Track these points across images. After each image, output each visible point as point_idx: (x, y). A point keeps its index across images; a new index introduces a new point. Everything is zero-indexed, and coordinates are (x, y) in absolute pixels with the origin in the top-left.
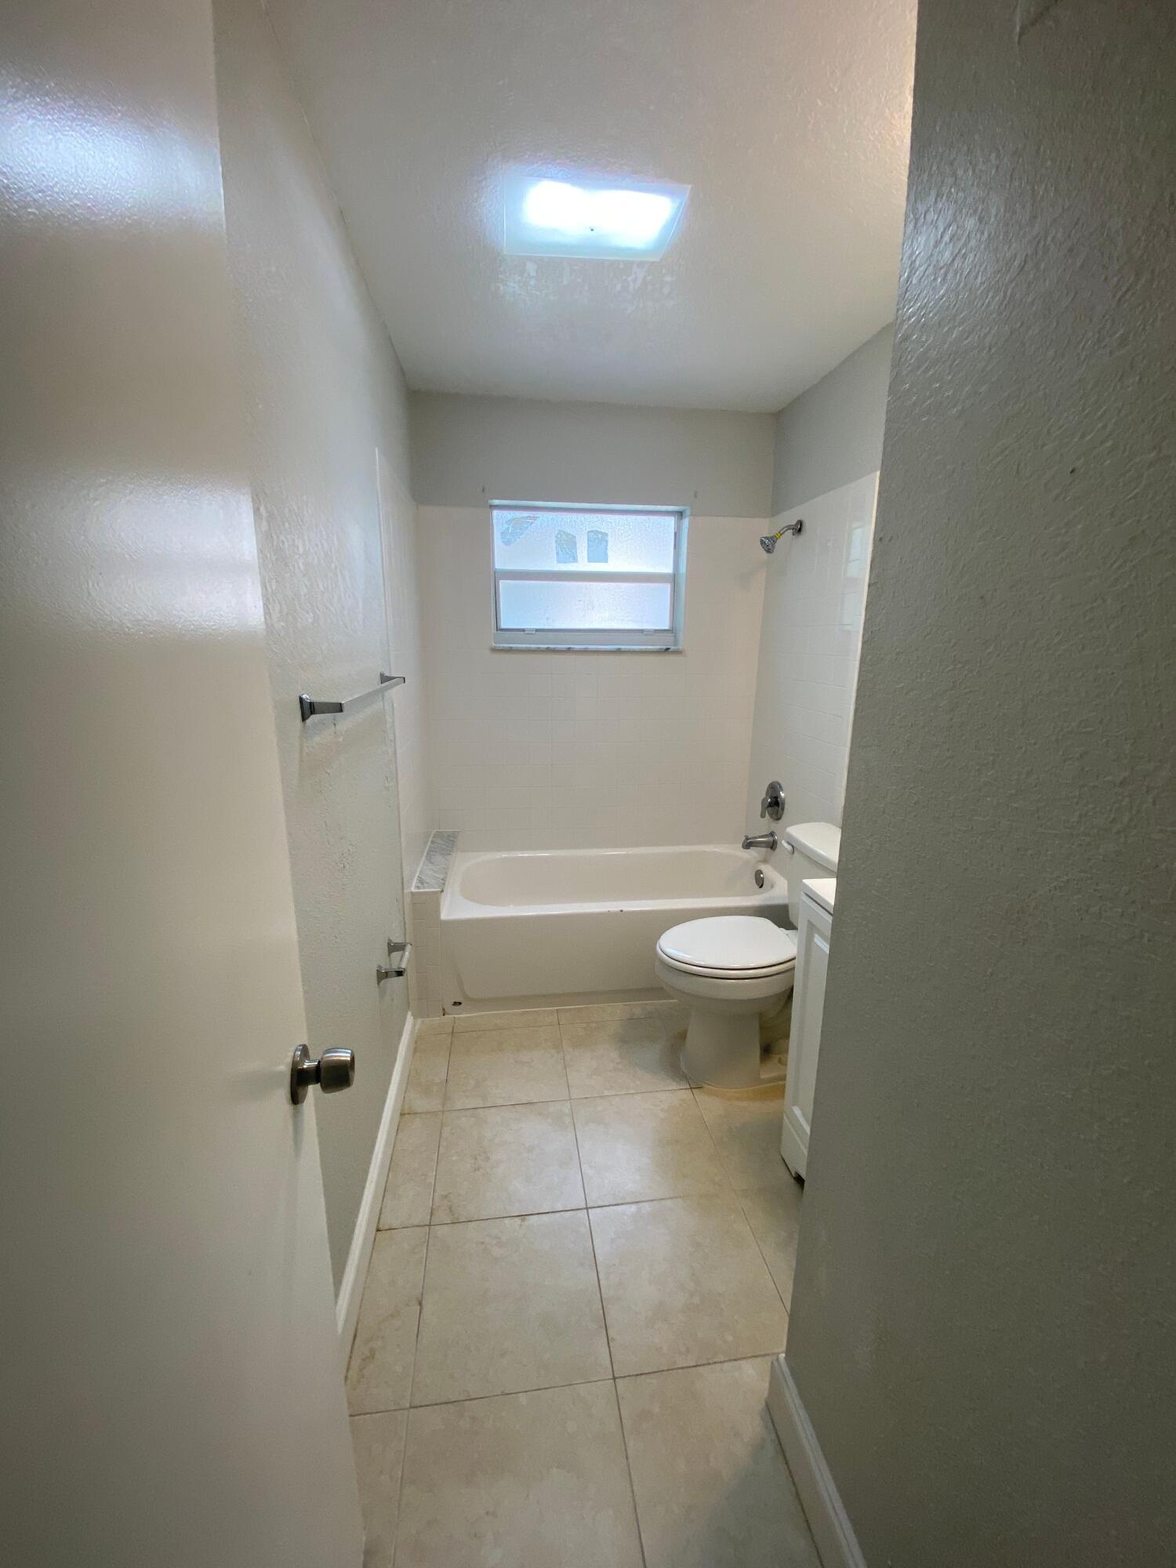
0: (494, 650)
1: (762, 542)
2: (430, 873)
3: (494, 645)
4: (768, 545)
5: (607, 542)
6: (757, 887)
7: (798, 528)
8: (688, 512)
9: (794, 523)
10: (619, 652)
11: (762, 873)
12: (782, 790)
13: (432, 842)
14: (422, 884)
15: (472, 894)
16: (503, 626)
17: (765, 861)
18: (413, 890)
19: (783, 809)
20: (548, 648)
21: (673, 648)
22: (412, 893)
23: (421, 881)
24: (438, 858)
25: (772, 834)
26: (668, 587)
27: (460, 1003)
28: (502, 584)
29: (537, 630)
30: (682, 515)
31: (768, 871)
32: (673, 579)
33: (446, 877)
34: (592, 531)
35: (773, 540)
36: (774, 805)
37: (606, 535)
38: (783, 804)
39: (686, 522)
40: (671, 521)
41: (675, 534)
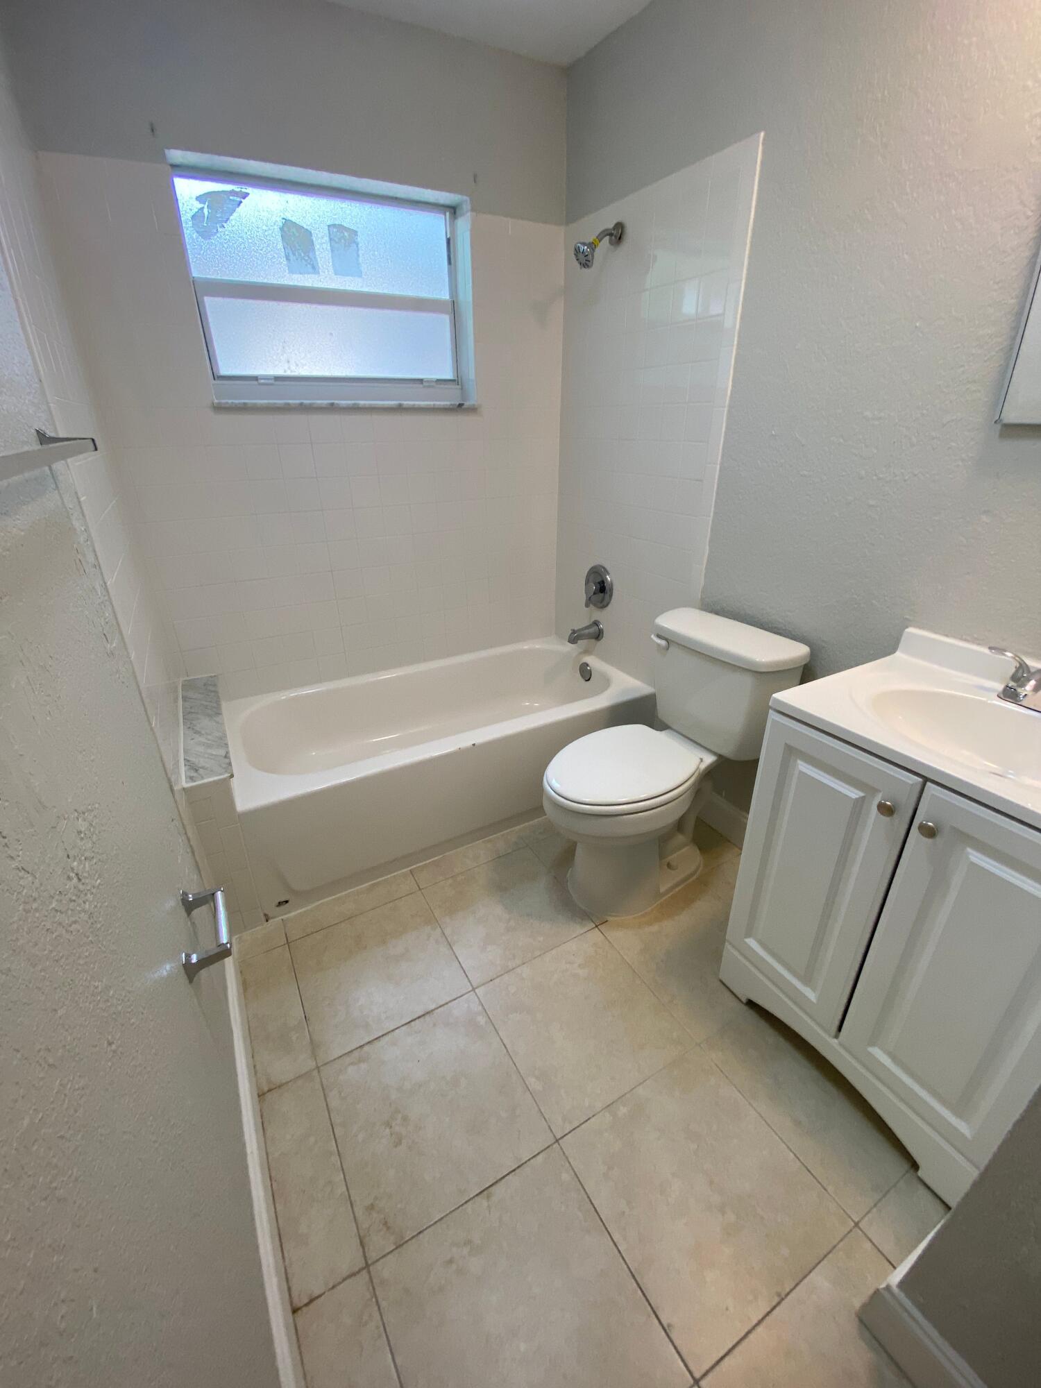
0: (219, 408)
1: (577, 251)
2: (201, 749)
3: (216, 401)
4: (585, 261)
5: (357, 245)
6: (582, 681)
7: (617, 234)
8: (467, 207)
9: (611, 226)
10: (400, 409)
11: (588, 665)
12: (609, 574)
13: (185, 699)
14: (196, 771)
15: (267, 763)
16: (224, 371)
17: (587, 652)
18: (184, 783)
19: (611, 596)
20: (301, 404)
21: (467, 404)
22: (184, 789)
23: (193, 767)
24: (204, 723)
25: (596, 623)
26: (446, 319)
27: (287, 902)
28: (211, 304)
29: (277, 378)
30: (455, 213)
31: (593, 661)
32: (453, 308)
33: (227, 753)
34: (334, 225)
35: (592, 246)
36: (600, 590)
37: (355, 233)
38: (611, 590)
39: (464, 225)
40: (436, 224)
41: (448, 241)
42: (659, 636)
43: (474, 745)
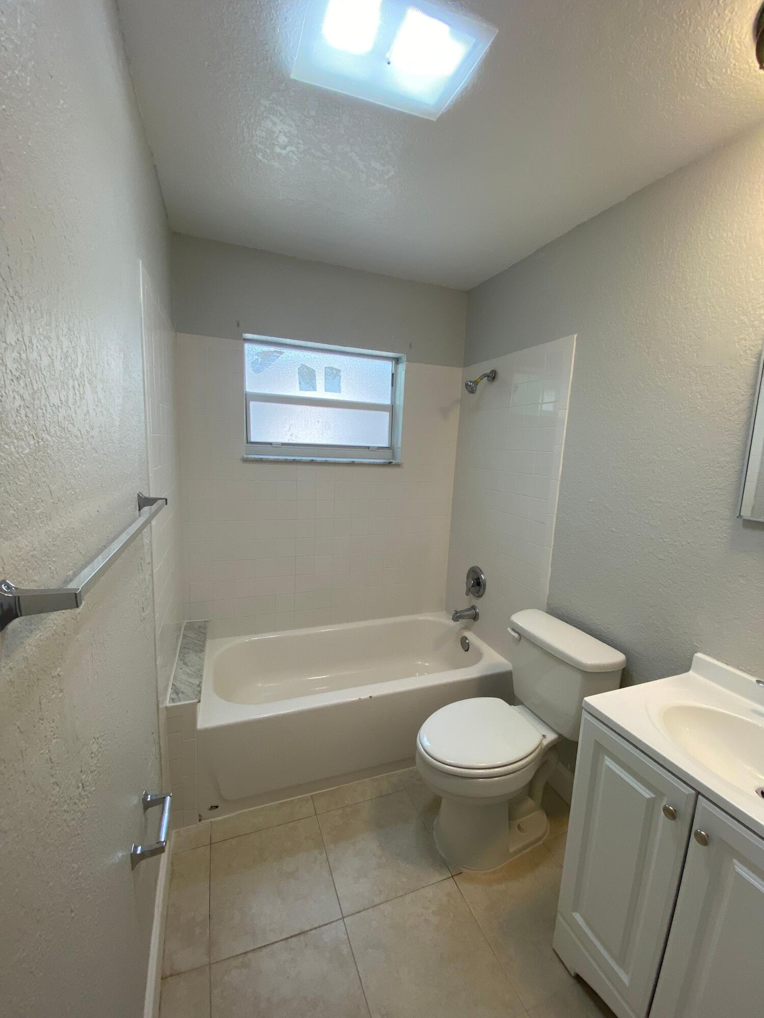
0: (246, 460)
1: (467, 385)
2: (184, 677)
3: (246, 456)
4: (471, 388)
5: (340, 377)
6: (463, 651)
7: (492, 376)
8: (404, 359)
9: (488, 371)
10: (353, 464)
11: (467, 639)
12: (483, 574)
13: (185, 636)
14: (178, 694)
15: (226, 693)
16: (253, 439)
17: (467, 628)
18: (168, 703)
19: (484, 589)
20: (294, 460)
21: (394, 462)
22: (166, 707)
23: (176, 691)
24: (192, 657)
25: (474, 608)
26: (386, 415)
27: (217, 807)
28: (252, 404)
29: (283, 444)
30: (398, 361)
31: (471, 636)
32: (392, 409)
33: (200, 683)
34: (329, 368)
35: (476, 383)
36: (477, 584)
37: (339, 371)
38: (485, 586)
39: (402, 368)
40: (389, 366)
41: (393, 374)
42: (513, 630)
43: (371, 697)
